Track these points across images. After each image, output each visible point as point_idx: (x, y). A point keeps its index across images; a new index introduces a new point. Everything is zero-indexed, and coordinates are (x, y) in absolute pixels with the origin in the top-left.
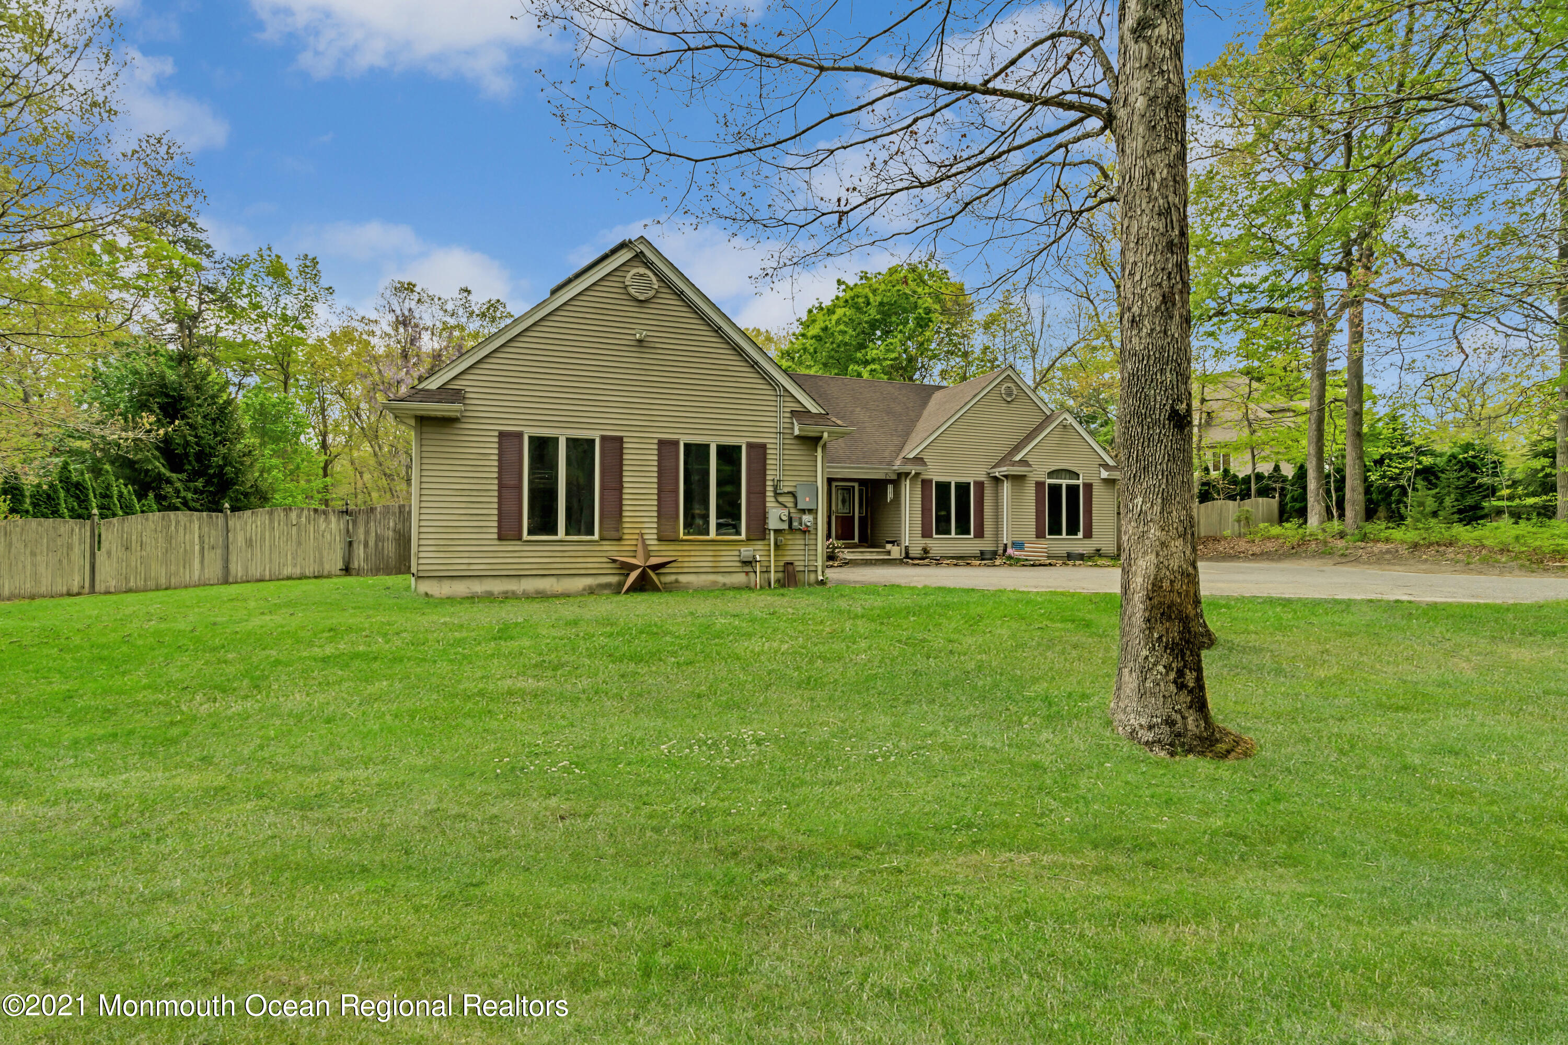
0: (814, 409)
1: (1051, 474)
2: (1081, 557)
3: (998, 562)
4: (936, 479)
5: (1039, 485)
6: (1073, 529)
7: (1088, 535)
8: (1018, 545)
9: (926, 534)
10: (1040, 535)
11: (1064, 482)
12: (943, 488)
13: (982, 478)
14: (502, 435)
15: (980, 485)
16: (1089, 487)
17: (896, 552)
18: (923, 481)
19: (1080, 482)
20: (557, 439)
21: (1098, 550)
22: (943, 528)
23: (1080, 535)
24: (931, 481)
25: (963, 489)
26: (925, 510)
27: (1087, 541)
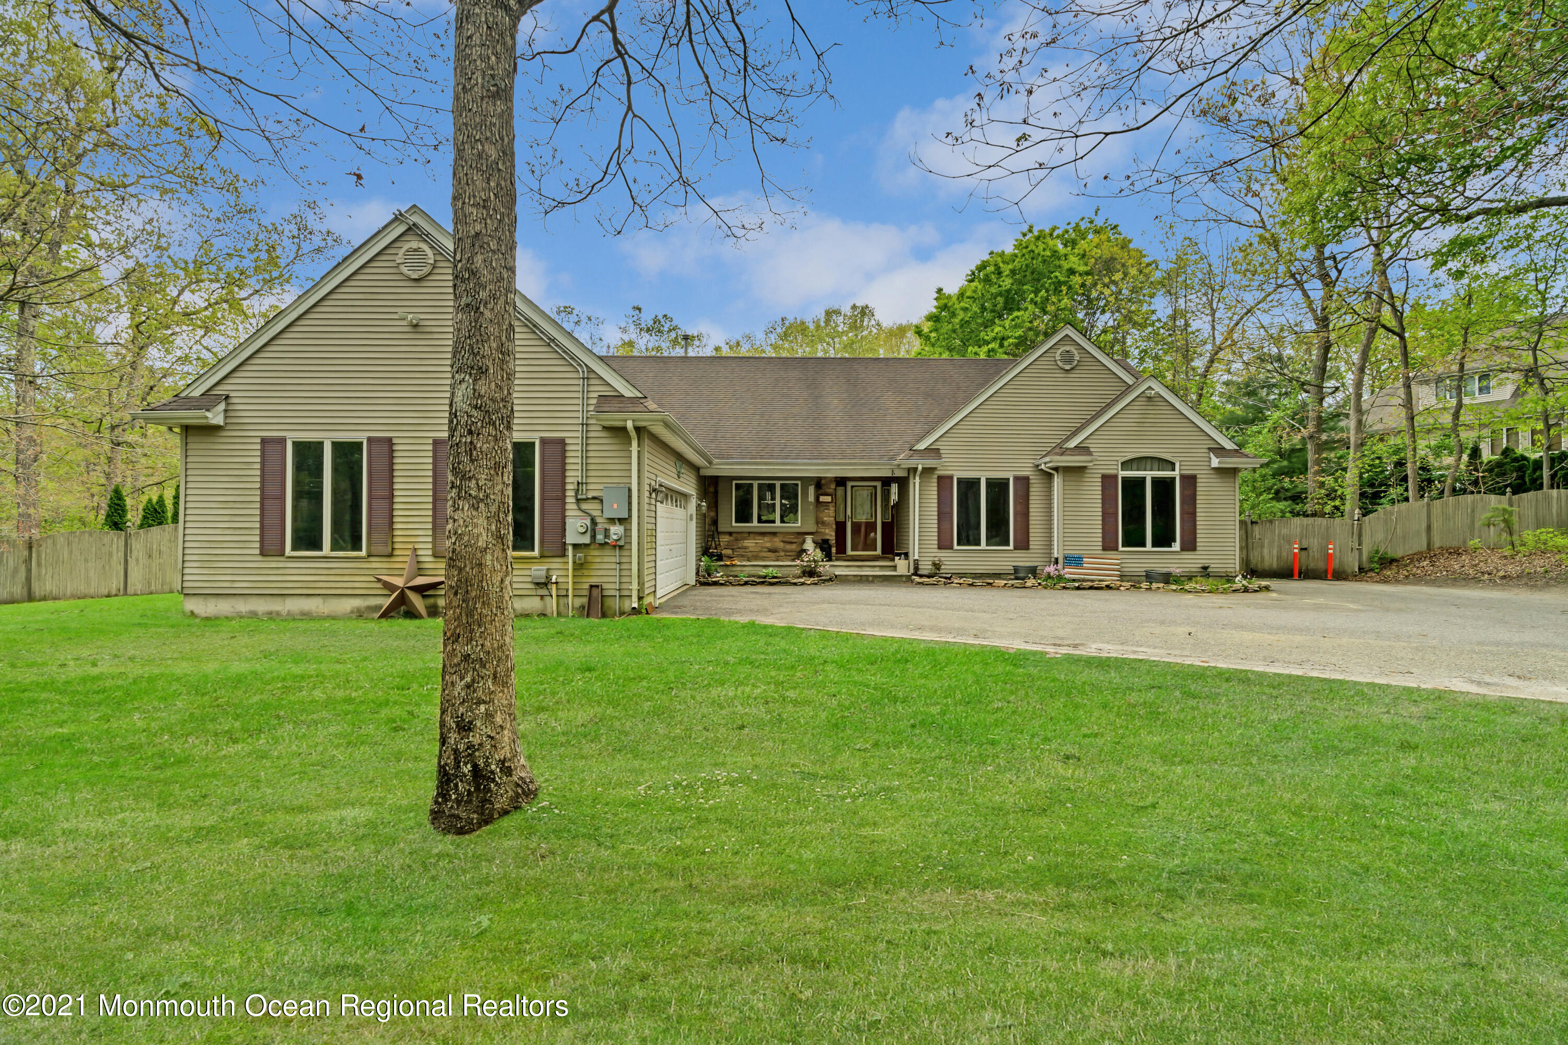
0: (628, 391)
1: (1126, 465)
2: (1167, 578)
3: (1029, 583)
4: (957, 475)
5: (1108, 480)
6: (1163, 538)
7: (1190, 545)
8: (1074, 561)
9: (944, 545)
10: (1109, 545)
11: (1149, 475)
12: (969, 487)
13: (1026, 471)
14: (264, 441)
15: (1024, 482)
16: (1190, 481)
17: (902, 566)
18: (940, 478)
19: (1176, 473)
20: (322, 443)
21: (1205, 568)
22: (968, 536)
23: (1176, 546)
24: (951, 478)
25: (998, 488)
26: (943, 515)
27: (1188, 555)
